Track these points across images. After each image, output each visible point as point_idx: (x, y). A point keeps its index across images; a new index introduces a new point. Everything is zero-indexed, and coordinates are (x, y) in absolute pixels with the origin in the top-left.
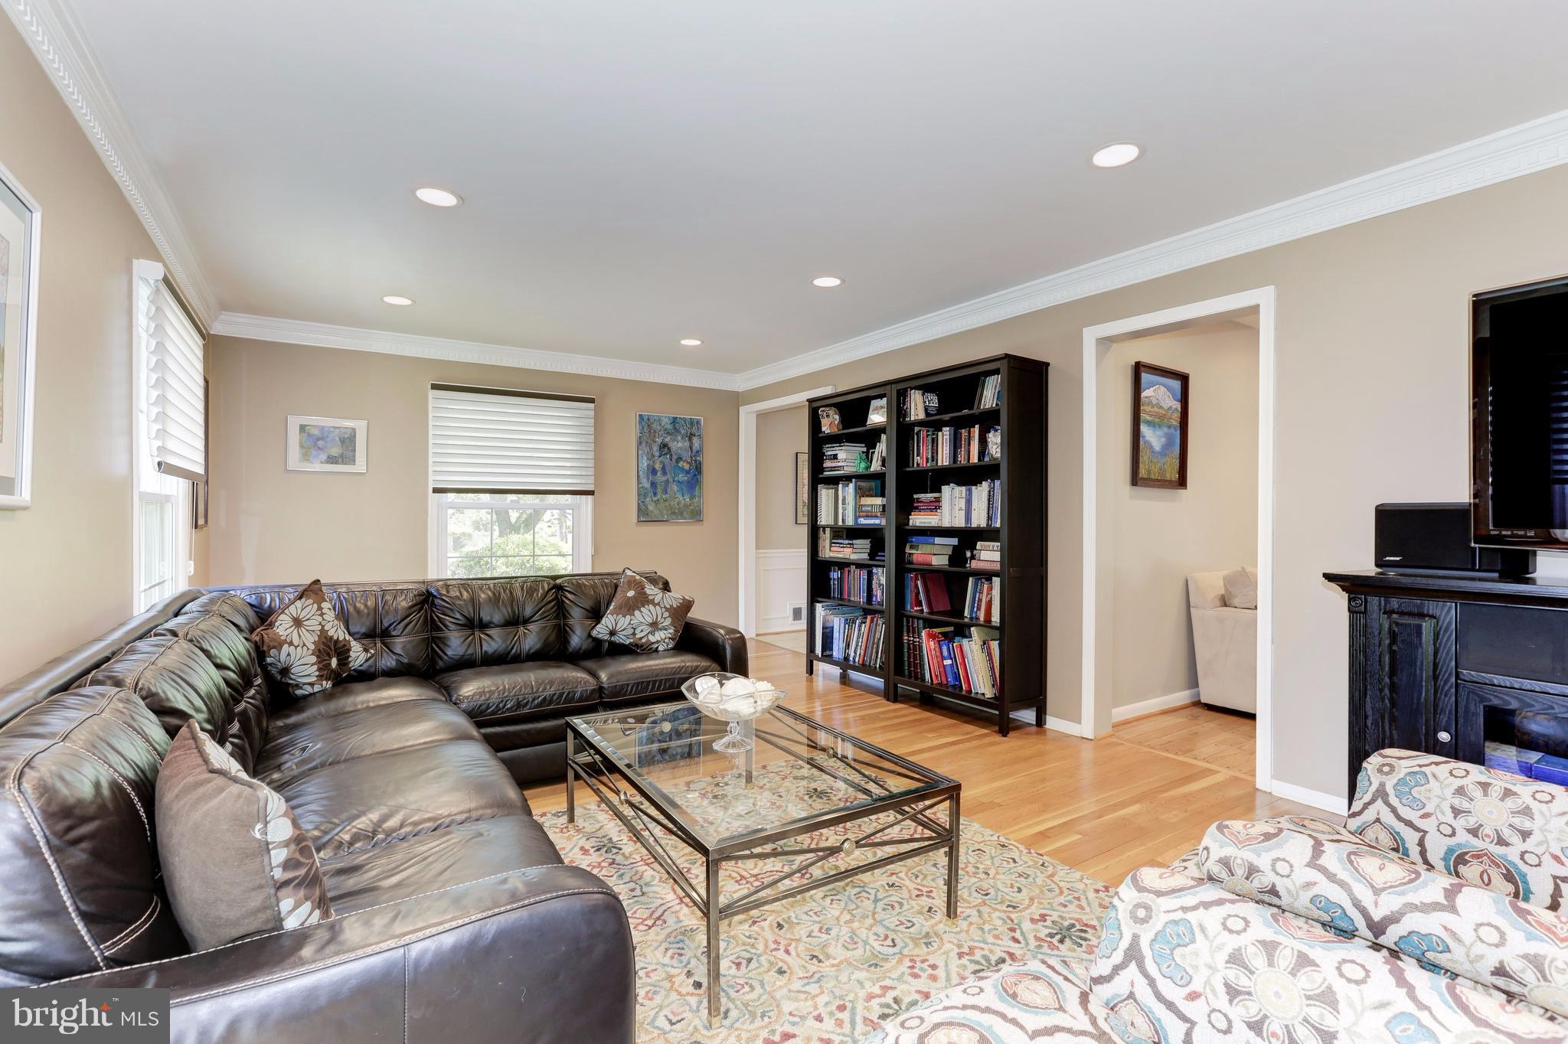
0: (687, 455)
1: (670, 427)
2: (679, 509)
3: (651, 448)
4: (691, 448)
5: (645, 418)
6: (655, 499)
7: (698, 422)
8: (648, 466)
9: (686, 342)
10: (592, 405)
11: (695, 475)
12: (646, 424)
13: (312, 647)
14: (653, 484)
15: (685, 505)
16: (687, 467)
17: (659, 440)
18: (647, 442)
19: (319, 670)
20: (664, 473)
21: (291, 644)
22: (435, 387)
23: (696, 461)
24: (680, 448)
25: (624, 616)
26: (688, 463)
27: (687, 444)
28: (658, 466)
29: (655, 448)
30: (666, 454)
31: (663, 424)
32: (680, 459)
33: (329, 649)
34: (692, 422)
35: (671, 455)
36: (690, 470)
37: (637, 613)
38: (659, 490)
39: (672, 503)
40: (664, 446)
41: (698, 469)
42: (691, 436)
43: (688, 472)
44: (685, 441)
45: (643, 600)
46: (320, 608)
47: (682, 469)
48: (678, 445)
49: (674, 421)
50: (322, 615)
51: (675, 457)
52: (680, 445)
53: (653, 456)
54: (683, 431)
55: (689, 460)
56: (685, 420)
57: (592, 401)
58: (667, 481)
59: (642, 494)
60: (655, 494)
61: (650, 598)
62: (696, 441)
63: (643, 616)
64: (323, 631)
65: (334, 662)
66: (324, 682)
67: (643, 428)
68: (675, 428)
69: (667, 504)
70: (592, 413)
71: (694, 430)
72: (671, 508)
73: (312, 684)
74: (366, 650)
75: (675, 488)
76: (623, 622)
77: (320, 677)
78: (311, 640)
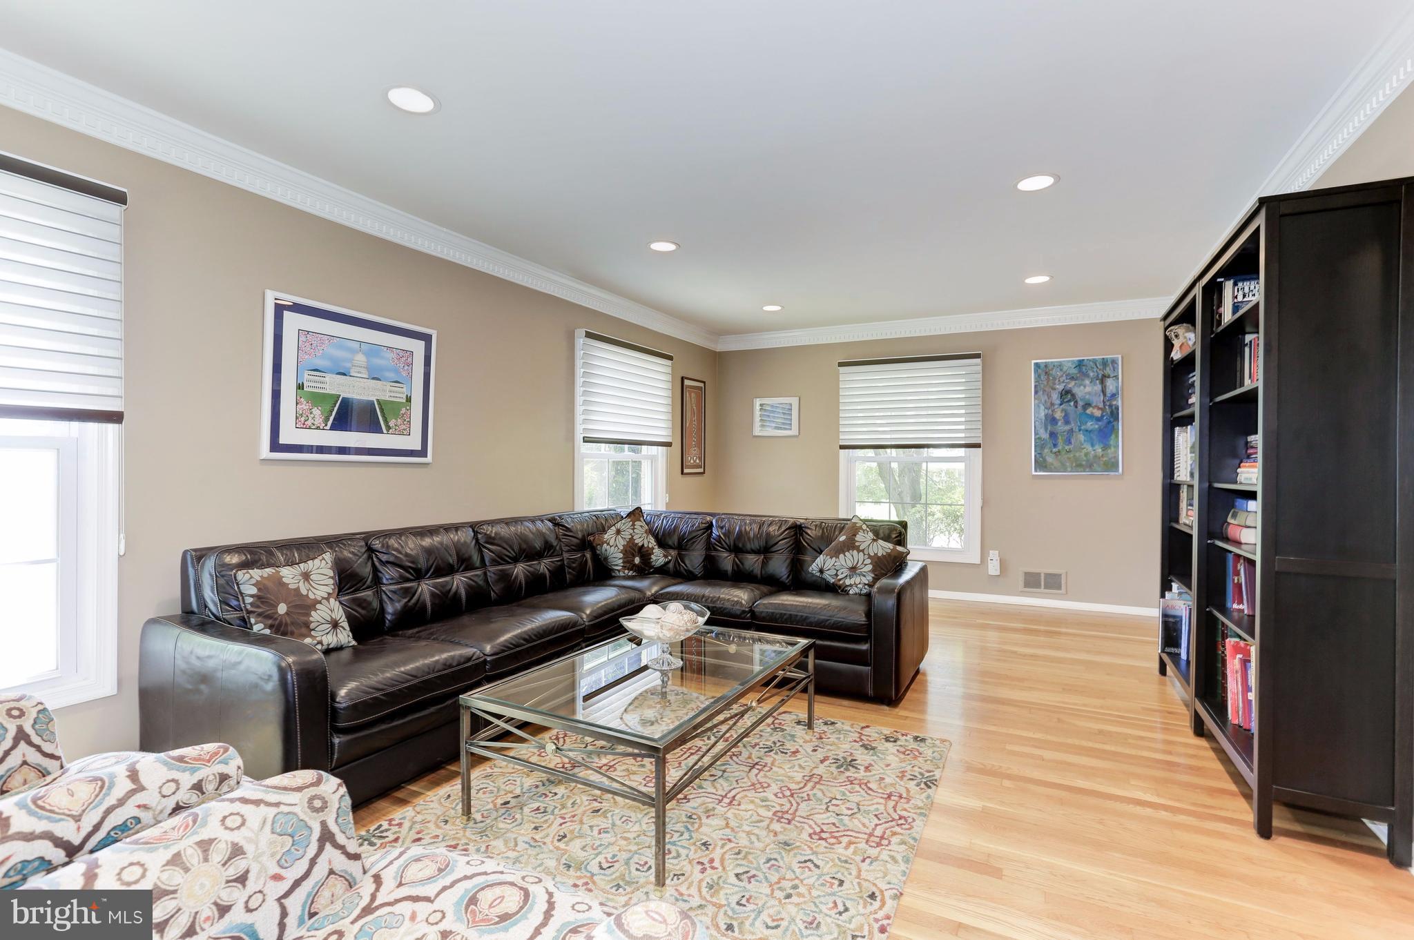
0: (1098, 400)
1: (1075, 371)
2: (1088, 461)
3: (1049, 396)
4: (1104, 392)
5: (1042, 366)
6: (1054, 450)
7: (1114, 362)
8: (1046, 416)
9: (1031, 281)
10: (978, 361)
11: (1109, 422)
12: (1043, 371)
13: (622, 548)
14: (1053, 435)
15: (1095, 456)
16: (1098, 413)
17: (1060, 387)
18: (1044, 391)
19: (623, 563)
20: (1067, 422)
21: (608, 544)
22: (841, 364)
23: (1110, 406)
24: (1089, 393)
25: (831, 558)
26: (1099, 408)
27: (1098, 387)
28: (1059, 415)
29: (1055, 397)
30: (1069, 401)
31: (1065, 369)
32: (1087, 405)
33: (633, 550)
34: (1105, 363)
35: (1076, 402)
36: (1102, 416)
37: (841, 556)
38: (1060, 441)
39: (1077, 454)
40: (1066, 394)
41: (1114, 414)
42: (1103, 379)
43: (1099, 419)
44: (1095, 384)
45: (851, 545)
46: (633, 525)
47: (1091, 417)
48: (1086, 390)
49: (1080, 364)
50: (633, 529)
51: (1081, 403)
52: (1088, 389)
53: (1052, 404)
54: (1091, 374)
55: (1101, 405)
56: (1095, 361)
57: (977, 356)
58: (1071, 431)
59: (1040, 445)
60: (1055, 445)
61: (857, 544)
62: (1111, 385)
63: (847, 560)
64: (632, 539)
65: (637, 560)
66: (626, 571)
67: (1039, 376)
68: (1080, 371)
69: (1071, 455)
70: (980, 368)
71: (1108, 371)
72: (1076, 459)
73: (619, 571)
74: (665, 556)
75: (1082, 437)
76: (830, 562)
77: (624, 567)
78: (621, 543)
